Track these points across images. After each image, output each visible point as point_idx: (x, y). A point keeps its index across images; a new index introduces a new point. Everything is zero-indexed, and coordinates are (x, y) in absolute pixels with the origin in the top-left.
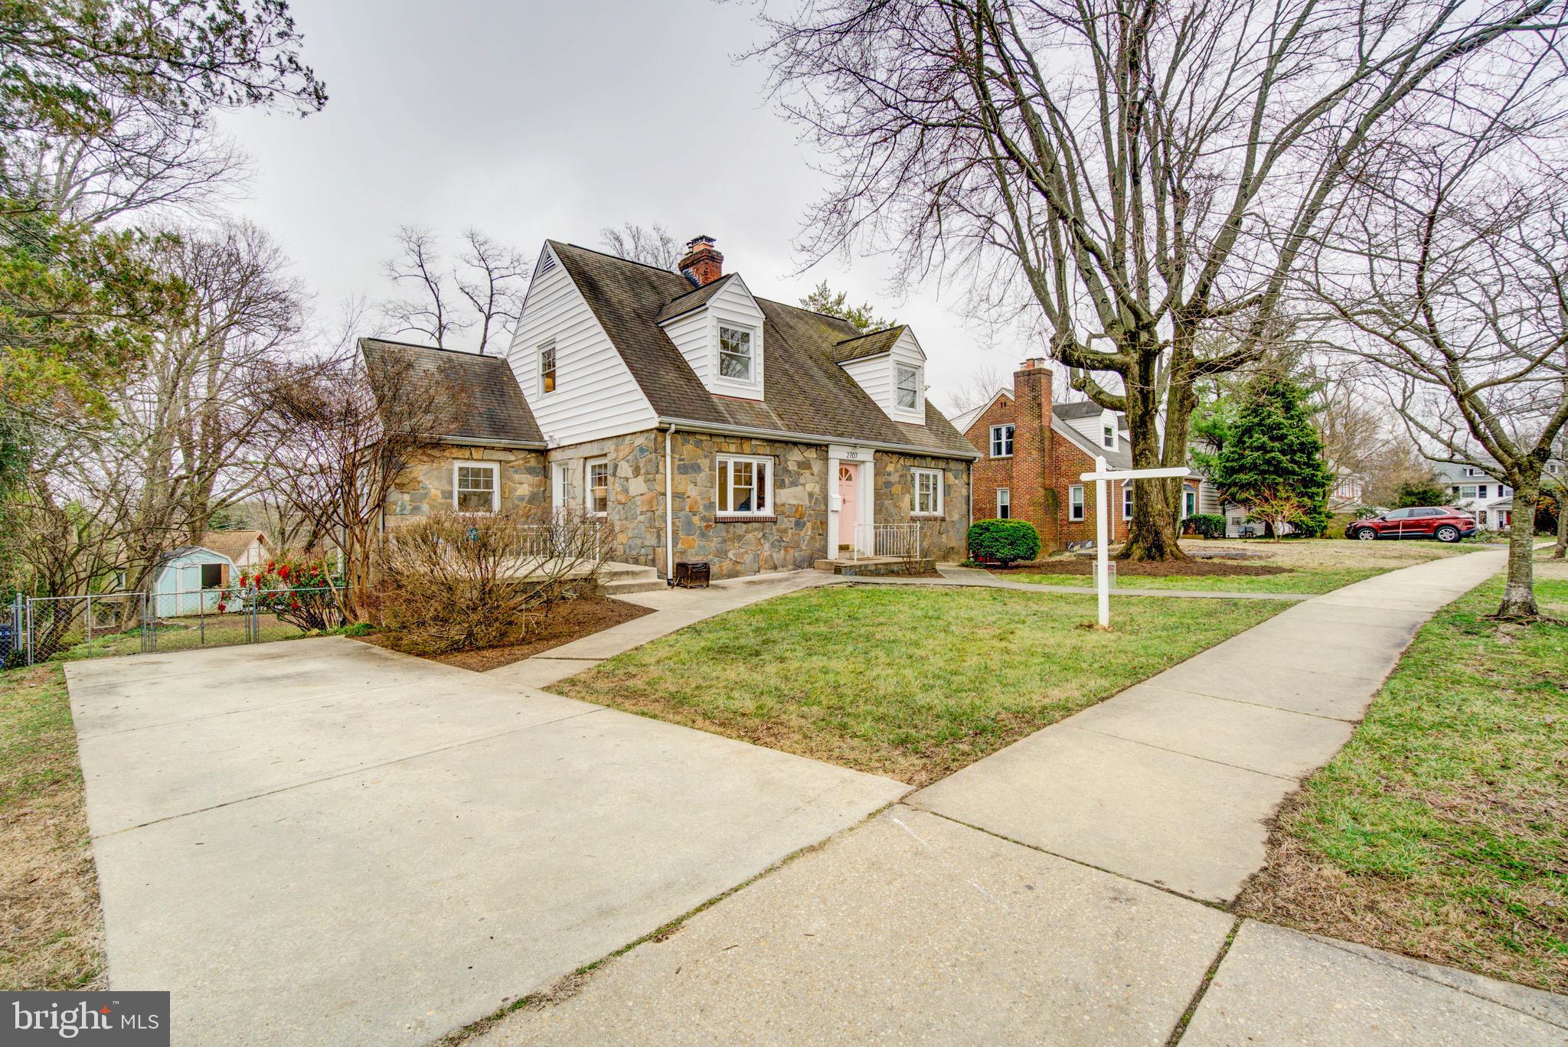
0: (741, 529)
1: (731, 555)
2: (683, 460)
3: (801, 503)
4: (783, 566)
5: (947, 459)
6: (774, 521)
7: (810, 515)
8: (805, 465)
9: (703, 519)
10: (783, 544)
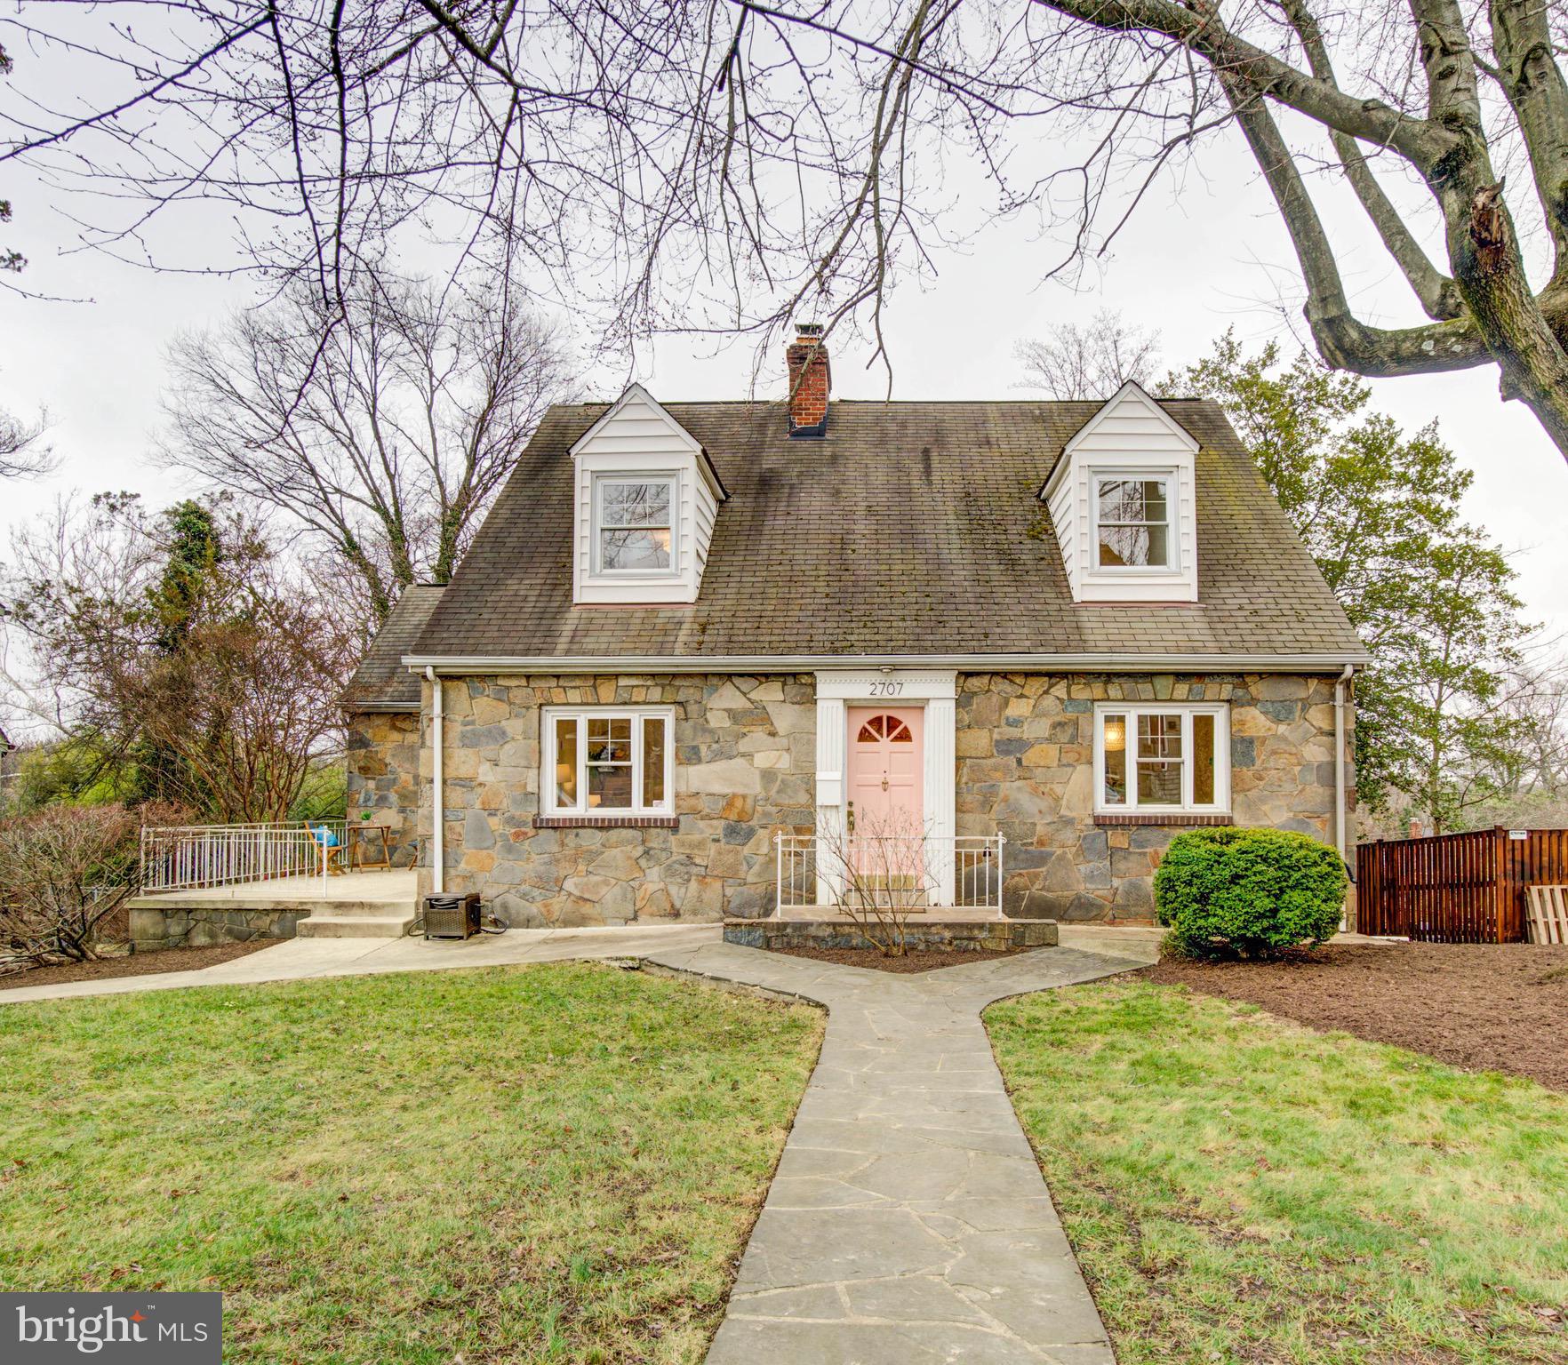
0: (591, 839)
1: (569, 885)
2: (472, 723)
3: (740, 790)
4: (695, 913)
5: (1240, 676)
6: (673, 826)
7: (766, 814)
8: (760, 716)
9: (510, 821)
10: (695, 870)
